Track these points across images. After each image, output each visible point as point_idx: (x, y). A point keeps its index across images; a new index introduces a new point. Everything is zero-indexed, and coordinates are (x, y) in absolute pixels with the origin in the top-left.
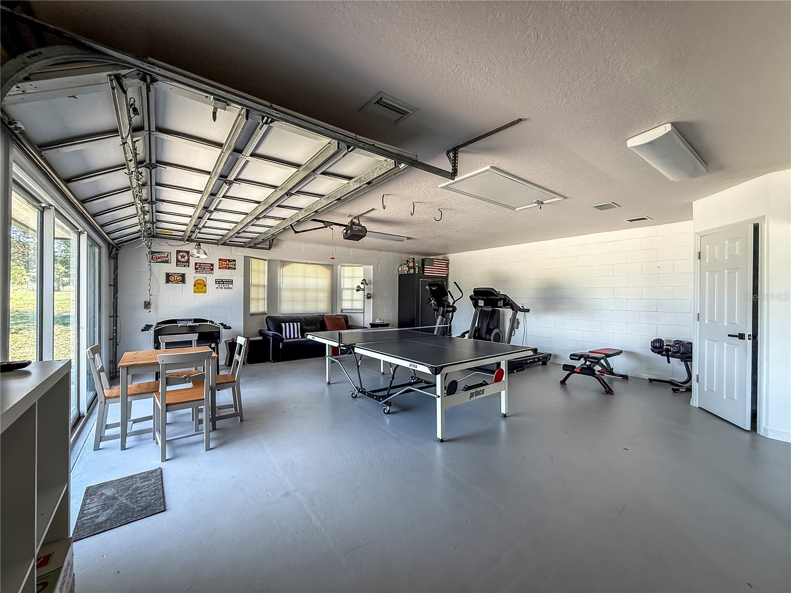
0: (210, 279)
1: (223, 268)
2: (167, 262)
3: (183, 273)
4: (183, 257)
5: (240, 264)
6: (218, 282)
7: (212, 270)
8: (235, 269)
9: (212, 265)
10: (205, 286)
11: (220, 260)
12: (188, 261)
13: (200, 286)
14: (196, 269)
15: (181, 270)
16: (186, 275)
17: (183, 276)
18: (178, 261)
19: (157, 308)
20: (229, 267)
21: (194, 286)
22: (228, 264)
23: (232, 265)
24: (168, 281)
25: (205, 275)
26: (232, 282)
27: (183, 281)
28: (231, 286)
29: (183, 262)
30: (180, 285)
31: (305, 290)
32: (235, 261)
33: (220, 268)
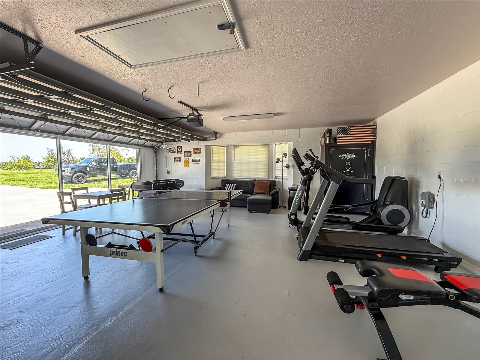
0: (190, 159)
1: (196, 153)
2: (174, 152)
3: (180, 157)
4: (180, 149)
5: (203, 150)
6: (193, 160)
7: (191, 154)
8: (201, 153)
9: (191, 152)
10: (188, 163)
11: (194, 149)
12: (181, 151)
13: (186, 163)
14: (185, 154)
15: (179, 156)
16: (181, 158)
17: (180, 158)
18: (178, 151)
19: (172, 174)
20: (198, 152)
21: (184, 163)
22: (197, 151)
23: (199, 151)
24: (175, 161)
25: (188, 157)
26: (200, 160)
27: (180, 161)
28: (199, 162)
29: (180, 152)
30: (179, 163)
31: (249, 163)
32: (200, 149)
33: (194, 153)
